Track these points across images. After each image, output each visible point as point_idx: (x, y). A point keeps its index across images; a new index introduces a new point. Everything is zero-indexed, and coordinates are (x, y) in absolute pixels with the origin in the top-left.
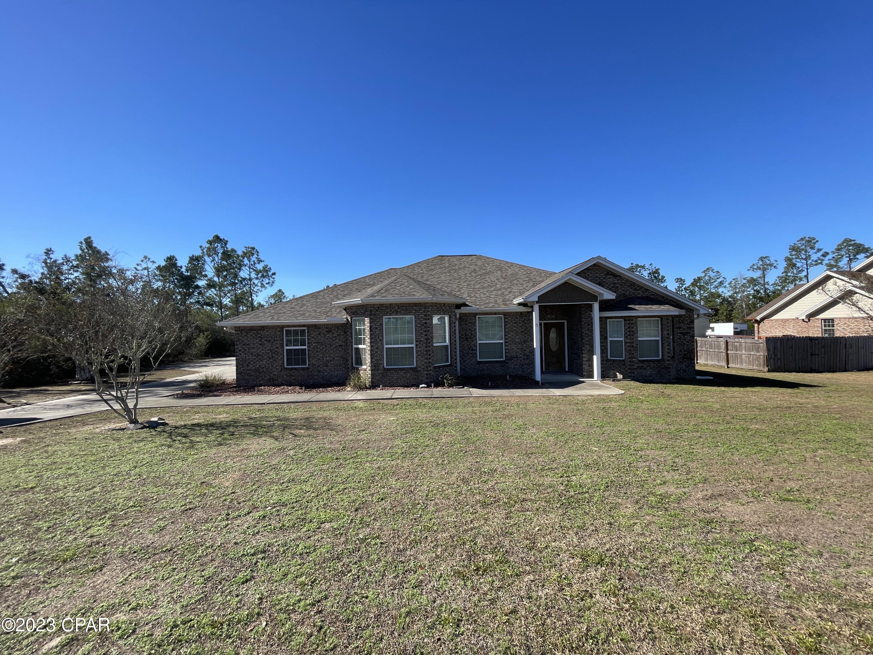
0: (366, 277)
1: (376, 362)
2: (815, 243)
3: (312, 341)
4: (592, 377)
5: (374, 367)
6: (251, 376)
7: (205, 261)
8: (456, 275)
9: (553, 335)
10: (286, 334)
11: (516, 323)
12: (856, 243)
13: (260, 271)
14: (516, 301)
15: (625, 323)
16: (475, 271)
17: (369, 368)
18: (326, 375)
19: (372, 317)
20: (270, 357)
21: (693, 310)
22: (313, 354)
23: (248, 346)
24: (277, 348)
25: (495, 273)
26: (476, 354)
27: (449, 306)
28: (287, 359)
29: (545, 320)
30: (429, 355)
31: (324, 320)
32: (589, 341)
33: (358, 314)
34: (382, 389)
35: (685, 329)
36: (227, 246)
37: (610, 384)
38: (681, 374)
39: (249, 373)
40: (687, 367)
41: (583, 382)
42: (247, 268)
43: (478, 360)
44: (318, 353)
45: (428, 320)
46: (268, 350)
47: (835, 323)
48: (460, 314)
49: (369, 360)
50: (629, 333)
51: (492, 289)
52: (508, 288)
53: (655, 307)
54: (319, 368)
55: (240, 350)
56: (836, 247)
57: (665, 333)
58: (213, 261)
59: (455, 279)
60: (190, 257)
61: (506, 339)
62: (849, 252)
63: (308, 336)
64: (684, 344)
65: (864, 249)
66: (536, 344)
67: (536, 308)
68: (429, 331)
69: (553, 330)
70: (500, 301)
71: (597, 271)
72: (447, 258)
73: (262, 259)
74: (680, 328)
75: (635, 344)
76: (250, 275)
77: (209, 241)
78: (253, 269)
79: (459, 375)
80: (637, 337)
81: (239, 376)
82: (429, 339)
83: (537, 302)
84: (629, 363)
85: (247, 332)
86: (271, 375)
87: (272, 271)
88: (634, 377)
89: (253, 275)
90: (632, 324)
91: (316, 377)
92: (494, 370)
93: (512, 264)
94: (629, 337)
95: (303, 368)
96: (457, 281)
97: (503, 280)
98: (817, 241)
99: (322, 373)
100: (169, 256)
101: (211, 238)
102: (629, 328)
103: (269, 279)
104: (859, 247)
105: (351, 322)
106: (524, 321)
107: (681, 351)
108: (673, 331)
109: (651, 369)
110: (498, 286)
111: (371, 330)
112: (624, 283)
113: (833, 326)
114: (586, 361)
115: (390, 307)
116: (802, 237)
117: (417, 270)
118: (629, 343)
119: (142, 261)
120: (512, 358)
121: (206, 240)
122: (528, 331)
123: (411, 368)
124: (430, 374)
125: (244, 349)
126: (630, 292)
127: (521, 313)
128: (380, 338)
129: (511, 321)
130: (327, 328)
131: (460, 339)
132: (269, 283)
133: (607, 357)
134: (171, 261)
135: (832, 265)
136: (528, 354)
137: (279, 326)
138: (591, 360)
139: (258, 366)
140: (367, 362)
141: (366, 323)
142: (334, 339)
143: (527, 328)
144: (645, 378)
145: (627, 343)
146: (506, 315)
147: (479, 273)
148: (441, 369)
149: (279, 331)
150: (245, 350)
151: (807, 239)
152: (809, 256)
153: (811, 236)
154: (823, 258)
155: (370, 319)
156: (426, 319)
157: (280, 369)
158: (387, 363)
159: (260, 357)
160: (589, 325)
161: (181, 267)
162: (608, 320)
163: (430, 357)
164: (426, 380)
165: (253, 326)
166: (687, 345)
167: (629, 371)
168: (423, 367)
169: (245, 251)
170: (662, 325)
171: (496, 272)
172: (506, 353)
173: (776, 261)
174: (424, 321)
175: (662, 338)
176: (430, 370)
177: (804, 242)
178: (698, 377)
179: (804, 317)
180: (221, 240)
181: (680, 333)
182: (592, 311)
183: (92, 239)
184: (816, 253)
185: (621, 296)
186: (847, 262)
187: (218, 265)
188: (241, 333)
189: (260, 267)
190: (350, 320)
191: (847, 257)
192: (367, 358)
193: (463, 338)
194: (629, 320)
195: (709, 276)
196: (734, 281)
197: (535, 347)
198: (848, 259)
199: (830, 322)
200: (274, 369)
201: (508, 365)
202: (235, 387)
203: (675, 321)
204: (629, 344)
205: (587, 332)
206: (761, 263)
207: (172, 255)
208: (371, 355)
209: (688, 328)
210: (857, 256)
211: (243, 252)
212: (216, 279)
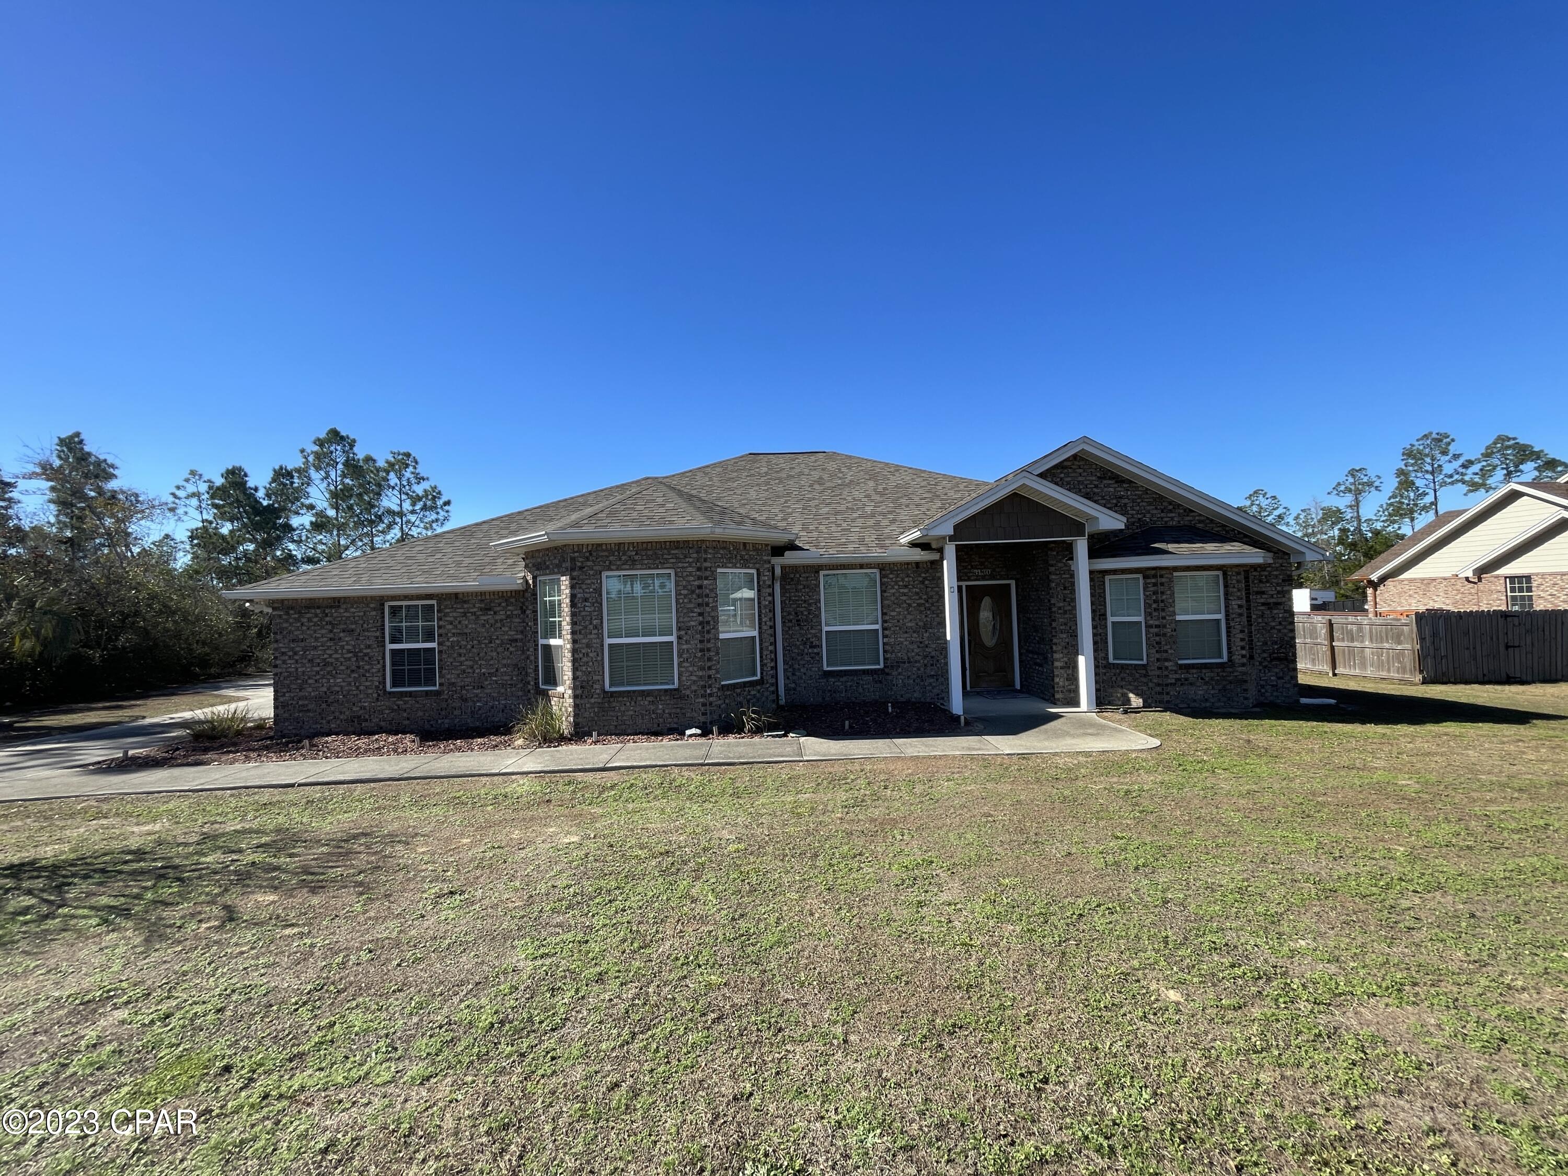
0: (589, 494)
1: (585, 678)
2: (1449, 444)
3: (449, 631)
4: (1076, 703)
5: (581, 689)
6: (308, 711)
7: (309, 478)
8: (780, 488)
9: (985, 615)
10: (390, 613)
11: (906, 586)
12: (1517, 443)
13: (419, 499)
14: (905, 539)
15: (1146, 585)
16: (820, 481)
17: (570, 692)
18: (480, 708)
19: (575, 574)
20: (354, 668)
21: (1288, 554)
22: (451, 660)
23: (303, 644)
24: (369, 647)
25: (862, 485)
26: (819, 654)
27: (756, 549)
28: (394, 673)
29: (969, 580)
30: (709, 659)
31: (471, 583)
32: (1065, 624)
33: (548, 568)
34: (595, 743)
35: (1272, 596)
36: (355, 449)
37: (1119, 722)
38: (1268, 694)
39: (303, 706)
40: (1279, 678)
41: (1057, 716)
42: (396, 492)
43: (826, 668)
44: (463, 659)
45: (706, 578)
46: (349, 651)
47: (1534, 584)
48: (783, 568)
49: (570, 674)
50: (1154, 606)
51: (855, 515)
52: (890, 512)
53: (1210, 547)
54: (464, 692)
55: (283, 654)
56: (1484, 451)
57: (1234, 603)
58: (326, 478)
59: (778, 497)
60: (275, 470)
61: (884, 621)
62: (1506, 459)
63: (440, 619)
64: (1273, 628)
65: (1533, 453)
66: (951, 631)
67: (950, 551)
68: (707, 605)
69: (987, 602)
70: (870, 537)
71: (1081, 471)
72: (766, 458)
73: (423, 474)
74: (1263, 593)
75: (1168, 630)
76: (401, 506)
77: (319, 439)
78: (407, 494)
79: (782, 702)
80: (1174, 614)
81: (281, 711)
82: (708, 623)
83: (952, 538)
84: (1158, 672)
85: (300, 613)
86: (355, 709)
87: (444, 499)
88: (1168, 702)
89: (407, 506)
90: (1162, 584)
91: (457, 712)
92: (861, 690)
93: (898, 468)
94: (1155, 614)
95: (427, 692)
96: (783, 500)
97: (877, 498)
98: (1453, 440)
99: (470, 704)
100: (230, 468)
101: (323, 435)
102: (1155, 593)
103: (437, 513)
104: (1524, 451)
105: (535, 586)
106: (922, 582)
107: (1265, 643)
108: (1248, 601)
109: (1206, 683)
110: (868, 510)
111: (573, 604)
112: (1140, 497)
113: (1529, 589)
114: (1062, 668)
115: (619, 550)
116: (1426, 433)
117: (701, 480)
118: (1157, 626)
119: (187, 480)
120: (900, 662)
121: (313, 439)
122: (932, 604)
123: (666, 690)
124: (711, 704)
125: (292, 649)
126: (1152, 515)
127: (917, 564)
128: (595, 622)
129: (896, 583)
130: (482, 601)
131: (783, 622)
132: (437, 520)
133: (1106, 658)
134: (236, 477)
135: (1477, 483)
136: (933, 654)
137: (373, 598)
138: (1073, 667)
139: (325, 689)
140: (566, 678)
141: (563, 587)
142: (499, 625)
143: (932, 597)
144: (1192, 705)
145: (1151, 626)
146: (885, 568)
147: (828, 484)
148: (738, 691)
149: (374, 609)
150: (295, 653)
151: (1434, 436)
152: (1440, 466)
153: (1442, 431)
154: (1464, 470)
155: (572, 579)
156: (700, 578)
157: (375, 695)
158: (611, 681)
159: (329, 669)
160: (1065, 588)
161: (256, 489)
162: (1107, 578)
163: (709, 664)
164: (702, 719)
165: (314, 599)
166: (1279, 631)
167: (1158, 689)
168: (694, 688)
169: (393, 460)
170: (1226, 586)
171: (864, 483)
172: (885, 651)
173: (1379, 477)
174: (696, 583)
175: (1227, 615)
176: (710, 695)
177: (1429, 442)
178: (1304, 701)
179: (1470, 574)
180: (342, 438)
181: (1263, 604)
182: (1072, 559)
183: (82, 437)
184: (1450, 462)
185: (1133, 524)
186: (1503, 478)
187: (336, 487)
188: (287, 614)
189: (419, 489)
190: (531, 582)
191: (1503, 469)
192: (565, 668)
193: (790, 621)
194: (1155, 576)
195: (1258, 505)
196: (1304, 514)
197: (948, 638)
198: (1505, 472)
199: (1522, 582)
200: (362, 696)
201: (890, 678)
202: (271, 738)
203: (1251, 578)
204: (1156, 630)
205: (1061, 604)
206: (1351, 480)
207: (237, 465)
208: (574, 661)
209: (1279, 592)
210: (1521, 467)
211: (387, 462)
212: (331, 513)
